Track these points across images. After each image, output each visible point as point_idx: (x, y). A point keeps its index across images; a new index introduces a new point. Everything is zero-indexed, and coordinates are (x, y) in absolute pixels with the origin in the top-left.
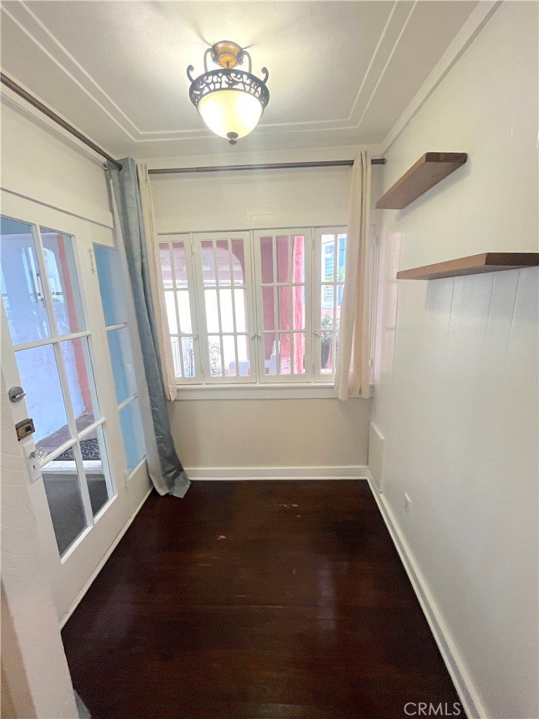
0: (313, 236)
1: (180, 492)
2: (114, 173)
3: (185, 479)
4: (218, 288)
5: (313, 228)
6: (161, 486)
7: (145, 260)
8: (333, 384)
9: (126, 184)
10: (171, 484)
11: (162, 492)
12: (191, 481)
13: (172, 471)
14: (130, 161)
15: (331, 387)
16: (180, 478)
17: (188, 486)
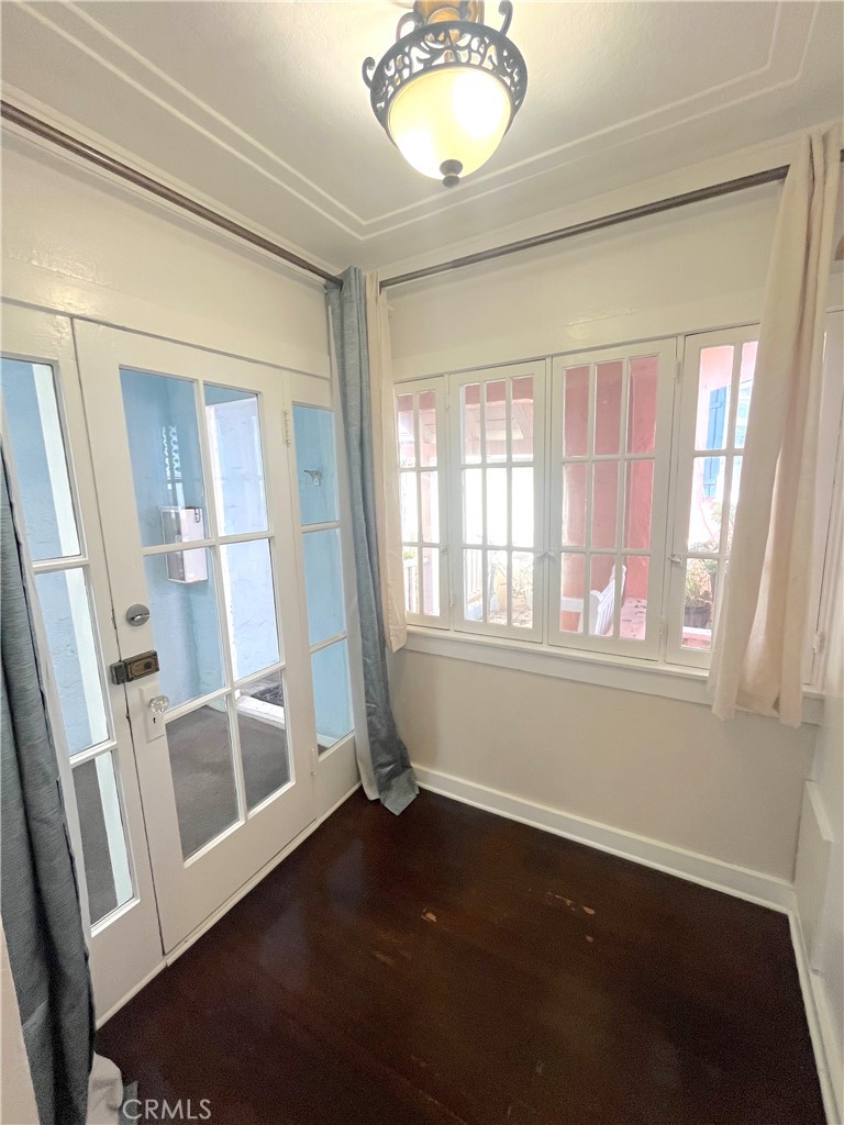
0: (680, 356)
1: (396, 804)
2: (335, 294)
3: (411, 782)
4: (484, 466)
5: (681, 339)
6: (370, 784)
7: (366, 424)
8: (706, 674)
9: (347, 307)
10: (384, 785)
11: (372, 795)
12: (420, 788)
13: (388, 764)
14: (353, 272)
15: (703, 681)
16: (402, 779)
17: (412, 797)
